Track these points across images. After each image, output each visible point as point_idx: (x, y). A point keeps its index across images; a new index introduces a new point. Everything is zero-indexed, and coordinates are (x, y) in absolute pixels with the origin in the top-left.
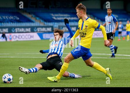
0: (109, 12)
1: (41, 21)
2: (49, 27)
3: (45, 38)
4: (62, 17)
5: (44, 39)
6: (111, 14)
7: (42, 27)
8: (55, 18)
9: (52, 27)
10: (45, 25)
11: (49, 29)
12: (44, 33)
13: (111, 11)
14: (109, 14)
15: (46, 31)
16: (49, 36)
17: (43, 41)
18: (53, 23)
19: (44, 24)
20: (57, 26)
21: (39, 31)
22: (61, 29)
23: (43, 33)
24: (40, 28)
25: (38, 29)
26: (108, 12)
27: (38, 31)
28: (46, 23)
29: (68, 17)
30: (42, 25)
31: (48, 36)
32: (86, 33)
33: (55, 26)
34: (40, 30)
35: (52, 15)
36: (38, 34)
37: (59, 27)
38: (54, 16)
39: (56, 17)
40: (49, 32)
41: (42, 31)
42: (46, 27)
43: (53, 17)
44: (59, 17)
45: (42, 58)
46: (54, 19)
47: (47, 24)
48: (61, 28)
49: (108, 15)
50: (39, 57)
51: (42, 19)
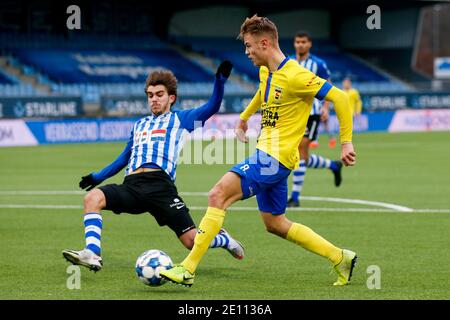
0: (301, 48)
1: (40, 78)
2: (66, 100)
3: (54, 139)
4: (112, 65)
5: (51, 142)
6: (308, 54)
7: (42, 100)
8: (87, 70)
9: (78, 101)
10: (54, 94)
11: (68, 109)
12: (49, 122)
13: (308, 45)
14: (302, 55)
15: (56, 113)
16: (67, 133)
17: (45, 149)
18: (83, 86)
19: (51, 90)
20: (96, 97)
21: (33, 116)
22: (111, 107)
23: (47, 120)
24: (36, 105)
25: (29, 107)
26: (297, 45)
27: (30, 112)
28: (55, 87)
29: (135, 65)
30: (41, 92)
31: (64, 132)
32: (276, 113)
33: (90, 96)
34: (37, 113)
35: (79, 58)
36: (28, 124)
37: (104, 100)
38: (87, 63)
39: (92, 66)
40: (67, 119)
41: (43, 116)
42: (57, 101)
43: (83, 64)
44: (103, 65)
45: (41, 210)
46: (84, 74)
47: (59, 90)
48: (110, 103)
49: (298, 56)
50: (31, 206)
51: (43, 72)
